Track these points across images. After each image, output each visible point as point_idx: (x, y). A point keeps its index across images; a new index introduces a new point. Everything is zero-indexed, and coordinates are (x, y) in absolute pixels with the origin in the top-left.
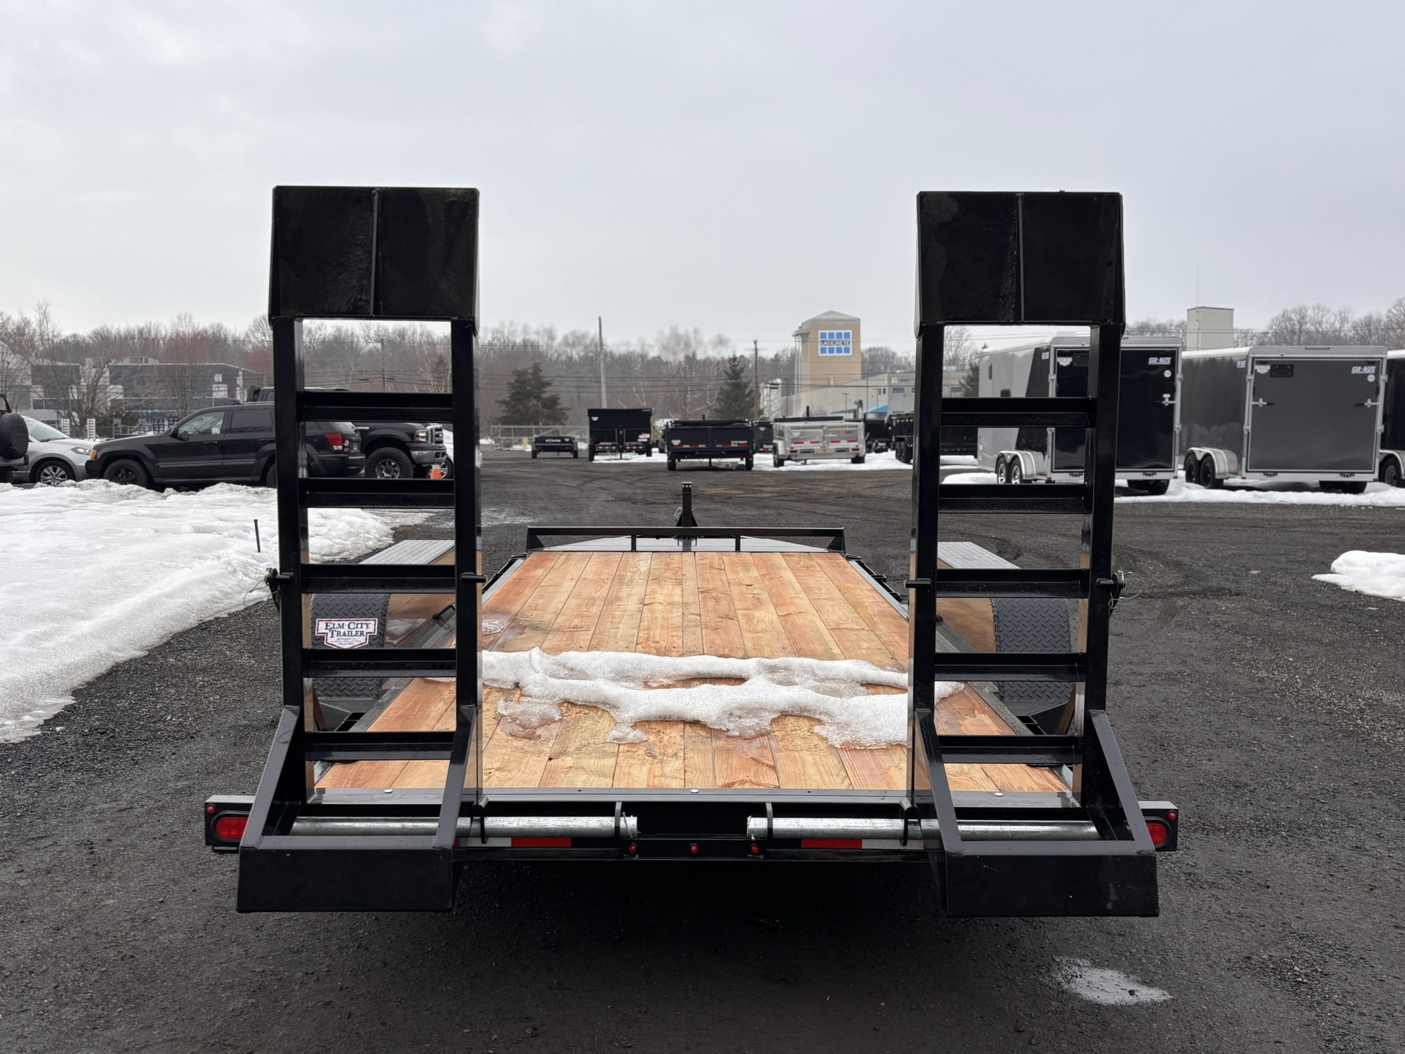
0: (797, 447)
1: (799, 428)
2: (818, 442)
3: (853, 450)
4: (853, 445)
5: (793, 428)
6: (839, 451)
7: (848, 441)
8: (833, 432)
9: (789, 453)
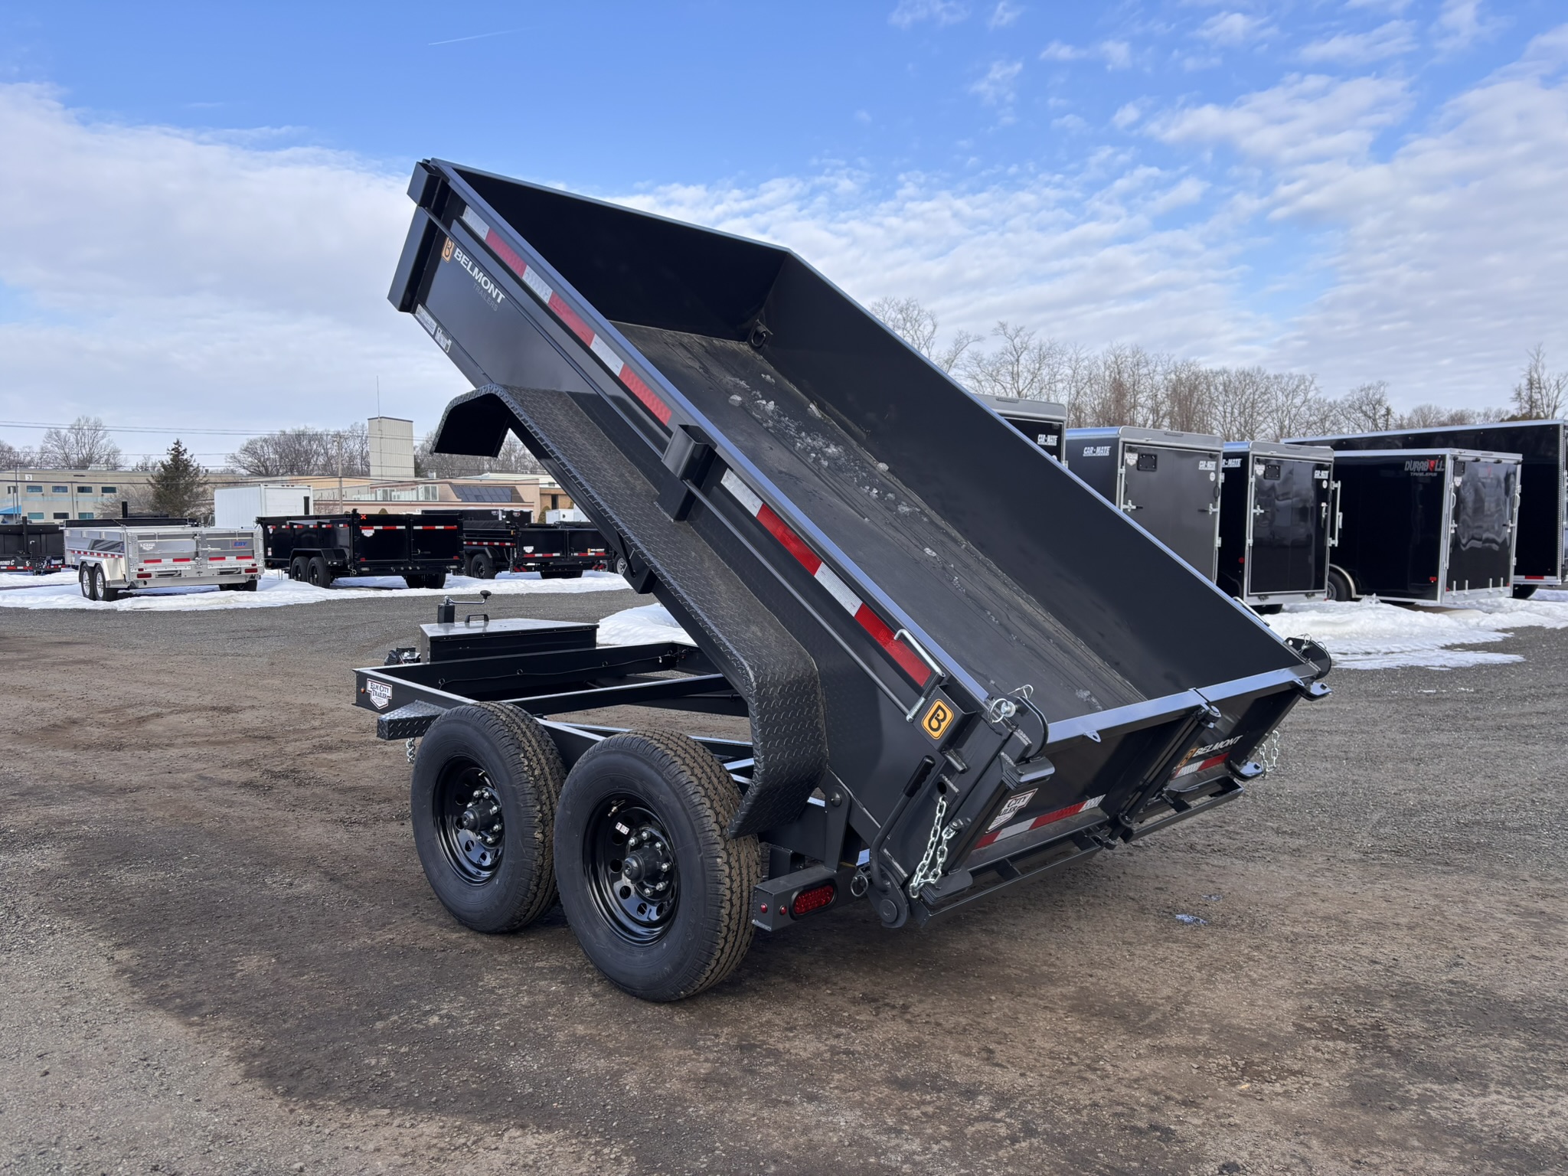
0: (149, 568)
1: (153, 537)
2: (188, 560)
3: (247, 571)
4: (246, 564)
5: (141, 537)
6: (222, 573)
7: (238, 558)
8: (213, 544)
9: (136, 578)
